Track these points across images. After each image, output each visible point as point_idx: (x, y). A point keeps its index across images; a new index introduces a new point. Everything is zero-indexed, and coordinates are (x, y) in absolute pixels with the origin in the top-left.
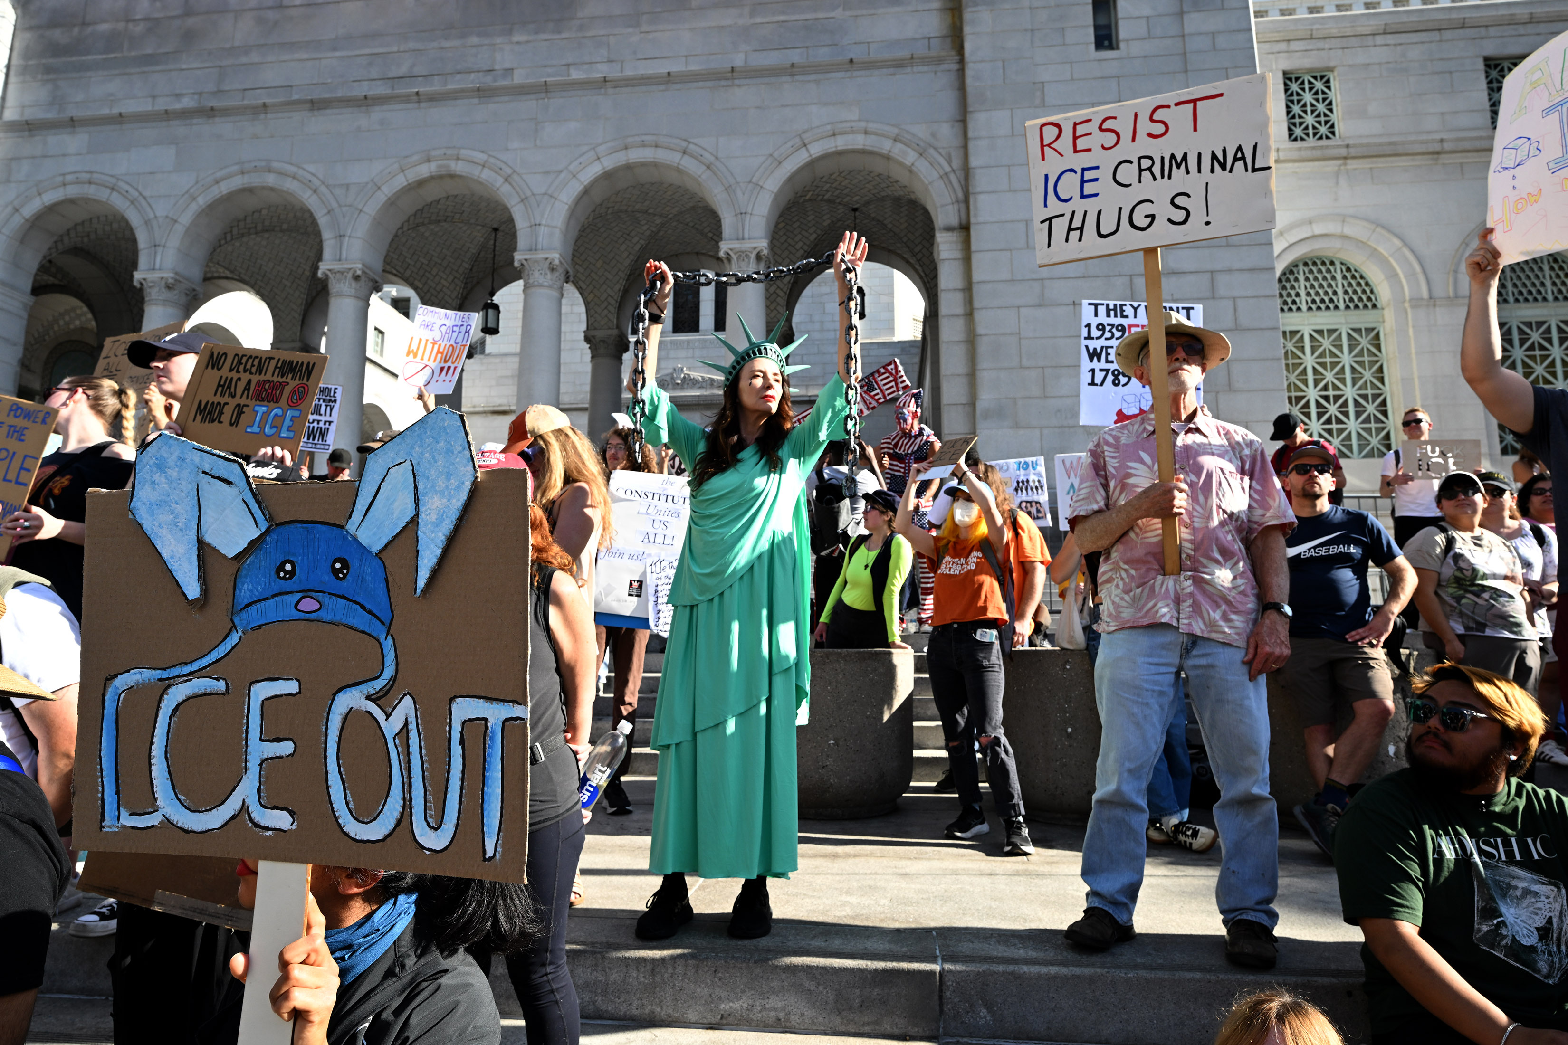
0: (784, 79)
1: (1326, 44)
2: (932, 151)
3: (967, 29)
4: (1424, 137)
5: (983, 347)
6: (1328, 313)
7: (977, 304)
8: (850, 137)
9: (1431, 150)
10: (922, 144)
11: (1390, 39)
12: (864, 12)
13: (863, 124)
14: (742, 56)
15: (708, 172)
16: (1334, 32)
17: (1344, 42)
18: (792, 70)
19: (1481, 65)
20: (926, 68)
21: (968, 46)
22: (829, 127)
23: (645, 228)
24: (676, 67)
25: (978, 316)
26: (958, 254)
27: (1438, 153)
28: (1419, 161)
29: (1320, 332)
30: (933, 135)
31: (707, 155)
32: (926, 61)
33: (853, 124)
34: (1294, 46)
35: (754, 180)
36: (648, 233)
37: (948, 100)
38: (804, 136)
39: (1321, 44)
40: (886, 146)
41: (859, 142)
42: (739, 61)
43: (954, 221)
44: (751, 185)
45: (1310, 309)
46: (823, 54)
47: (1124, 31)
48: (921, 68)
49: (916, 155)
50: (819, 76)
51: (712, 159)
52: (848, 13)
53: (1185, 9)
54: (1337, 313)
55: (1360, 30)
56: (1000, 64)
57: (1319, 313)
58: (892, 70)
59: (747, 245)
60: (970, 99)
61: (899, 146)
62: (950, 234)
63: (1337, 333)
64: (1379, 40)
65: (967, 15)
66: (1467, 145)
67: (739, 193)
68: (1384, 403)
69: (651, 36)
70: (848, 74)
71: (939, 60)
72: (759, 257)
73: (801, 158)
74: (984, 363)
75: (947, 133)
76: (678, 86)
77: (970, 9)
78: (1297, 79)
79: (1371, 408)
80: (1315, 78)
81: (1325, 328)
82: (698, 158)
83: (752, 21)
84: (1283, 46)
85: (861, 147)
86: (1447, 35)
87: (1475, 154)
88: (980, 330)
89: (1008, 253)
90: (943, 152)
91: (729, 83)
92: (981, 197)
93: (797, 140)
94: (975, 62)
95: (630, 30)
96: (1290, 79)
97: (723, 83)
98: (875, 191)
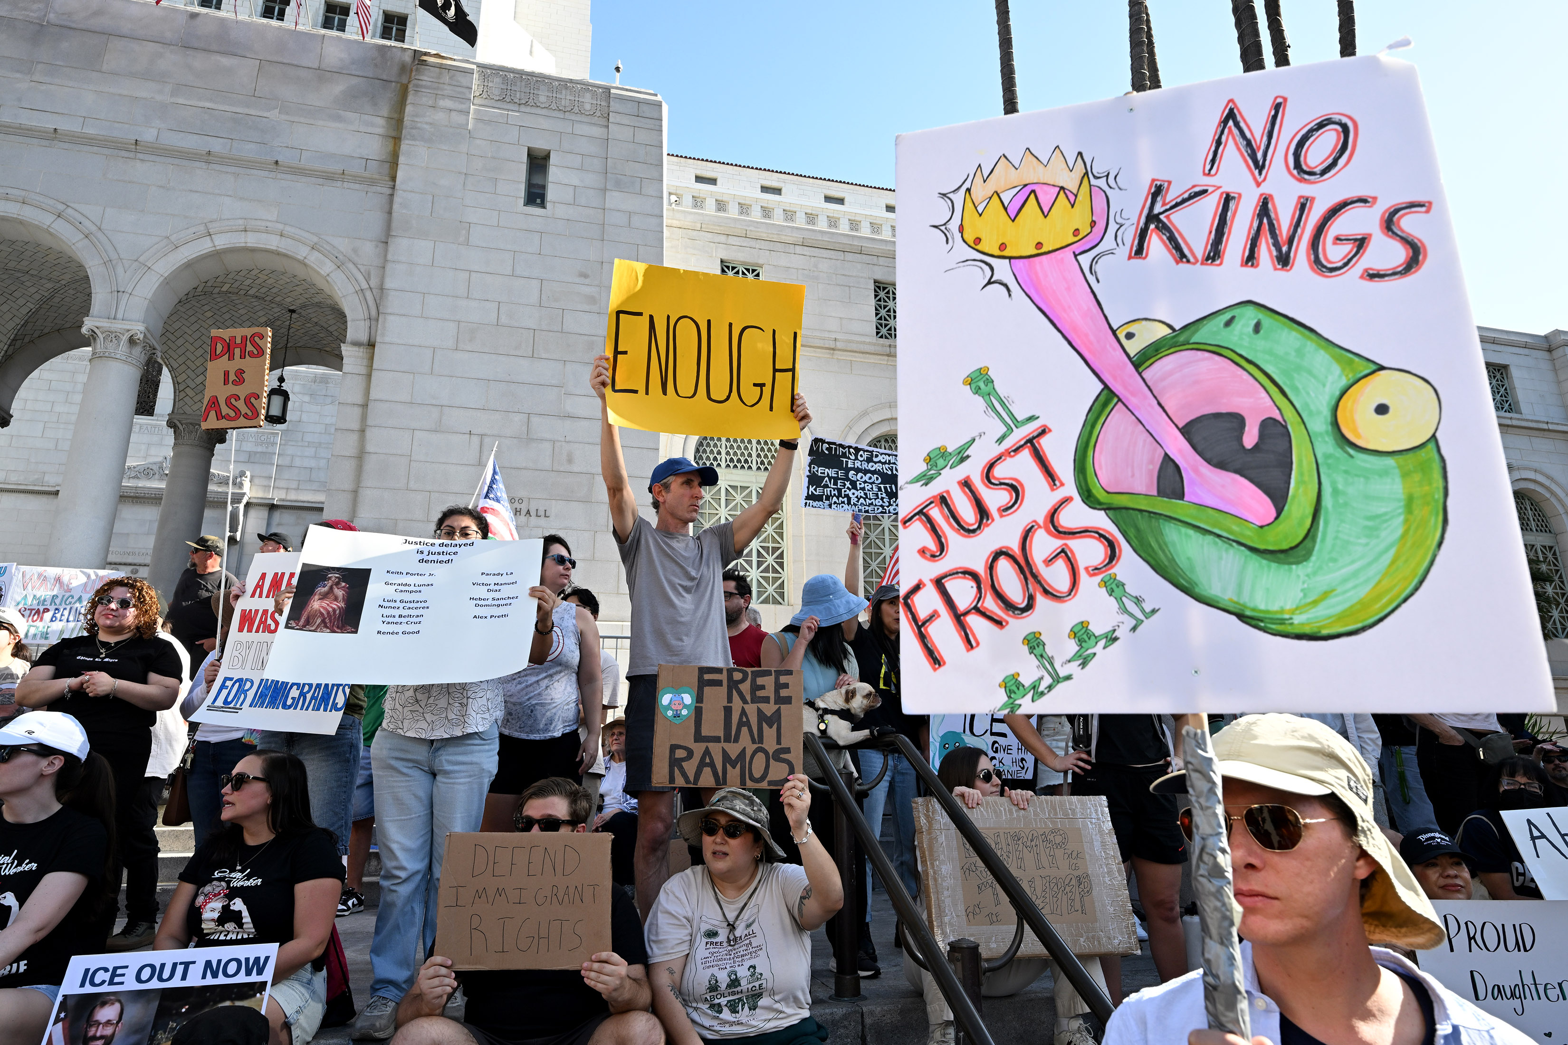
0: (197, 164)
1: (758, 244)
2: (351, 266)
3: (402, 159)
4: (826, 335)
5: (371, 464)
6: (742, 472)
7: (370, 422)
8: (264, 235)
9: (827, 346)
10: (341, 257)
11: (807, 251)
12: (302, 120)
13: (280, 226)
14: (154, 132)
15: (86, 241)
16: (764, 236)
17: (771, 246)
18: (208, 157)
19: (872, 286)
20: (357, 186)
21: (400, 175)
22: (241, 222)
23: (33, 290)
24: (64, 125)
25: (369, 433)
26: (363, 371)
27: (833, 349)
28: (819, 353)
29: (734, 488)
30: (355, 250)
31: (87, 223)
32: (357, 179)
33: (269, 224)
34: (732, 240)
35: (141, 259)
36: (37, 297)
37: (374, 220)
38: (210, 225)
39: (753, 243)
40: (302, 252)
41: (273, 242)
42: (148, 135)
43: (364, 338)
44: (136, 264)
45: (728, 466)
46: (249, 150)
47: (551, 194)
48: (352, 185)
49: (334, 267)
50: (237, 170)
51: (93, 228)
52: (284, 117)
53: (608, 187)
54: (749, 472)
55: (784, 239)
56: (430, 198)
57: (735, 471)
58: (321, 181)
59: (118, 326)
60: (394, 224)
61: (316, 254)
62: (356, 349)
63: (749, 490)
64: (798, 249)
65: (404, 146)
66: (854, 347)
67: (120, 270)
68: (781, 556)
69: (43, 87)
70: (272, 175)
71: (372, 182)
72: (132, 341)
73: (204, 246)
74: (369, 481)
75: (369, 250)
76: (66, 146)
77: (407, 142)
78: (733, 268)
79: (770, 560)
80: (748, 270)
81: (739, 484)
82: (77, 225)
83: (173, 100)
84: (723, 239)
85: (275, 248)
86: (850, 257)
87: (861, 355)
88: (370, 448)
89: (411, 376)
90: (363, 269)
91: (132, 155)
92: (390, 318)
93: (202, 228)
94: (404, 191)
95: (18, 75)
96: (728, 267)
97: (126, 154)
98: (307, 296)
